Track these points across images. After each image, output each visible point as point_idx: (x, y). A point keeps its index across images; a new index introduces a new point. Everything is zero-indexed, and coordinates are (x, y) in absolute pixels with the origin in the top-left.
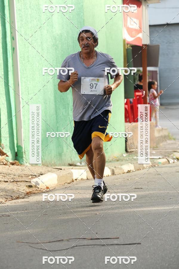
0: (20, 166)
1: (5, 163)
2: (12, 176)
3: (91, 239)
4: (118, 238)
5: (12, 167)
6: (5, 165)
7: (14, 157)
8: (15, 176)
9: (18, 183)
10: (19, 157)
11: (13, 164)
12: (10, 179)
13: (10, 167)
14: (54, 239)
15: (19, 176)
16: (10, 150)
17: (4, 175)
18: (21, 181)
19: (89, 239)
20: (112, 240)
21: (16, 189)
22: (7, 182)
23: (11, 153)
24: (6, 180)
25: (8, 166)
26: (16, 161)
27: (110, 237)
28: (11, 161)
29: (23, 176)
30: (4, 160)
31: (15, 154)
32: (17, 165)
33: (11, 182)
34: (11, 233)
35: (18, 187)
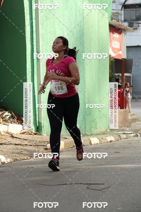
0: (40, 135)
1: (30, 133)
2: (35, 142)
3: (86, 184)
4: (104, 184)
5: (35, 136)
6: (30, 134)
7: (36, 130)
8: (36, 142)
9: (38, 147)
10: (40, 130)
11: (35, 134)
12: (33, 144)
13: (33, 136)
14: (62, 183)
15: (39, 142)
16: (33, 125)
17: (29, 141)
18: (41, 146)
19: (84, 184)
20: (100, 185)
21: (37, 150)
22: (31, 145)
23: (35, 127)
24: (30, 144)
25: (32, 135)
26: (37, 132)
27: (98, 183)
28: (34, 132)
29: (42, 142)
30: (30, 131)
31: (37, 127)
32: (38, 135)
33: (34, 146)
34: (33, 179)
35: (38, 149)
